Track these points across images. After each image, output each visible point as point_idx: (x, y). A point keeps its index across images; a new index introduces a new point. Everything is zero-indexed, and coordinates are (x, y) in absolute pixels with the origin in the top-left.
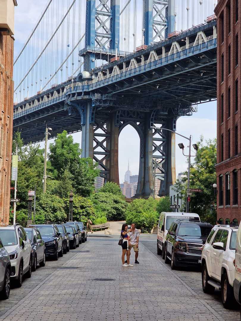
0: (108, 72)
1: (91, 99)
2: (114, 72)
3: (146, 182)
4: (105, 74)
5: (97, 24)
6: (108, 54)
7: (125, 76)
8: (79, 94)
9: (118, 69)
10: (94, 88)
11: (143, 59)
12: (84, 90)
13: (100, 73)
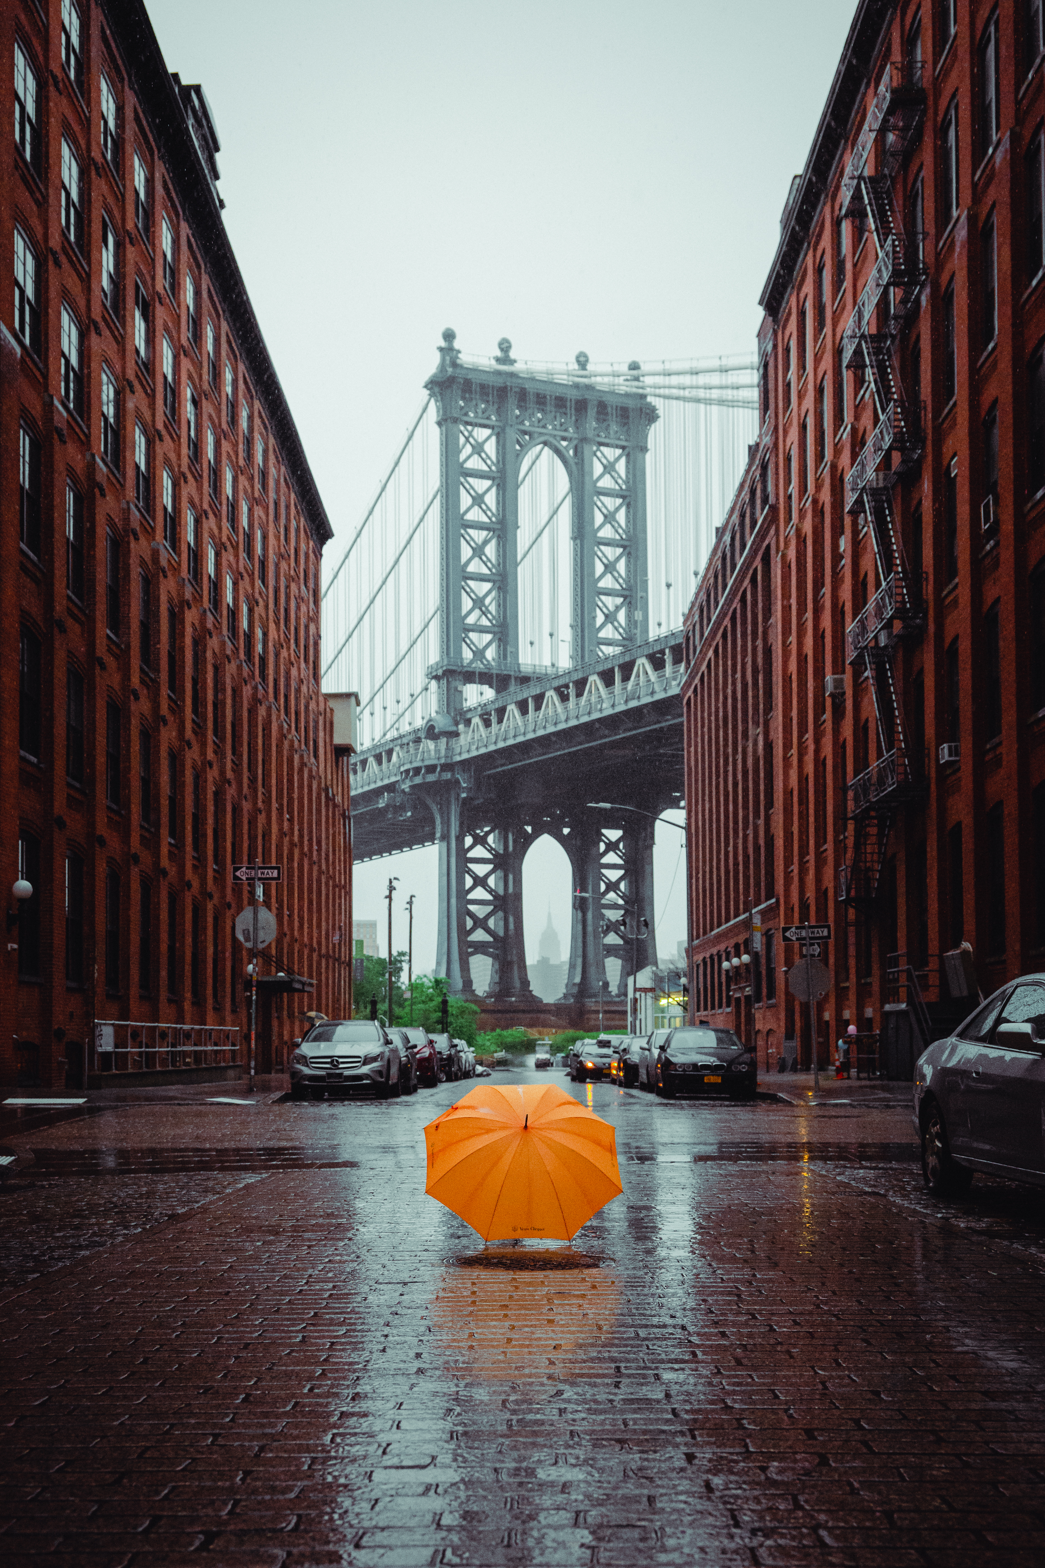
0: (494, 719)
1: (457, 782)
2: (508, 719)
4: (487, 723)
5: (467, 603)
6: (494, 672)
7: (534, 731)
8: (431, 769)
9: (517, 713)
10: (465, 756)
11: (572, 691)
12: (443, 761)
13: (476, 720)
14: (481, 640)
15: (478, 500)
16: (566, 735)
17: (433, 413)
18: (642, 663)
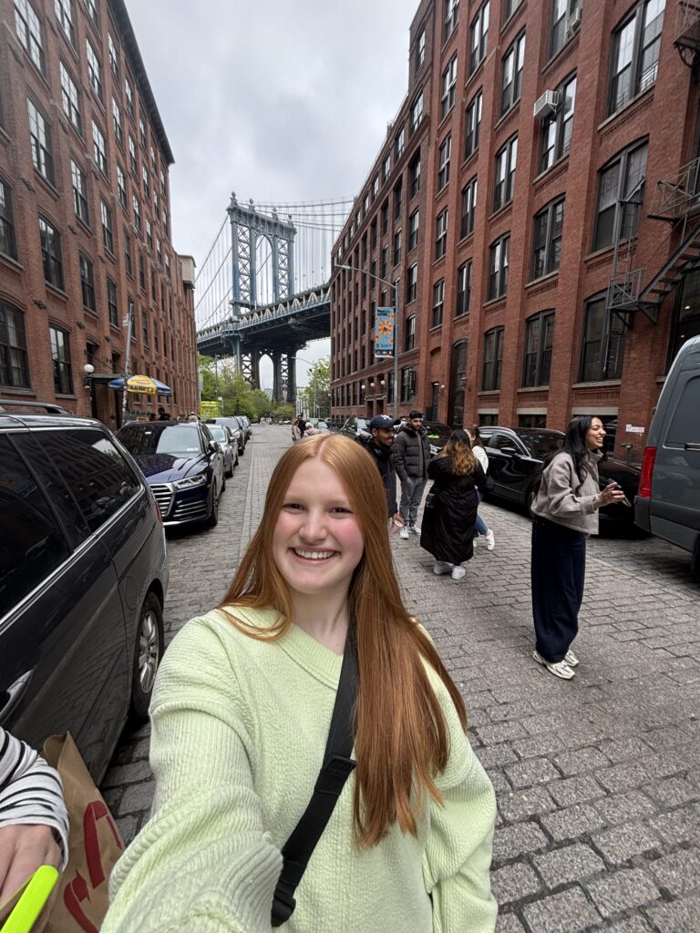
0: (250, 318)
2: (254, 317)
3: (278, 392)
5: (241, 282)
6: (250, 304)
8: (231, 332)
9: (257, 316)
10: (241, 328)
11: (274, 309)
13: (245, 318)
14: (246, 294)
15: (244, 250)
16: (272, 322)
17: (229, 220)
18: (296, 300)
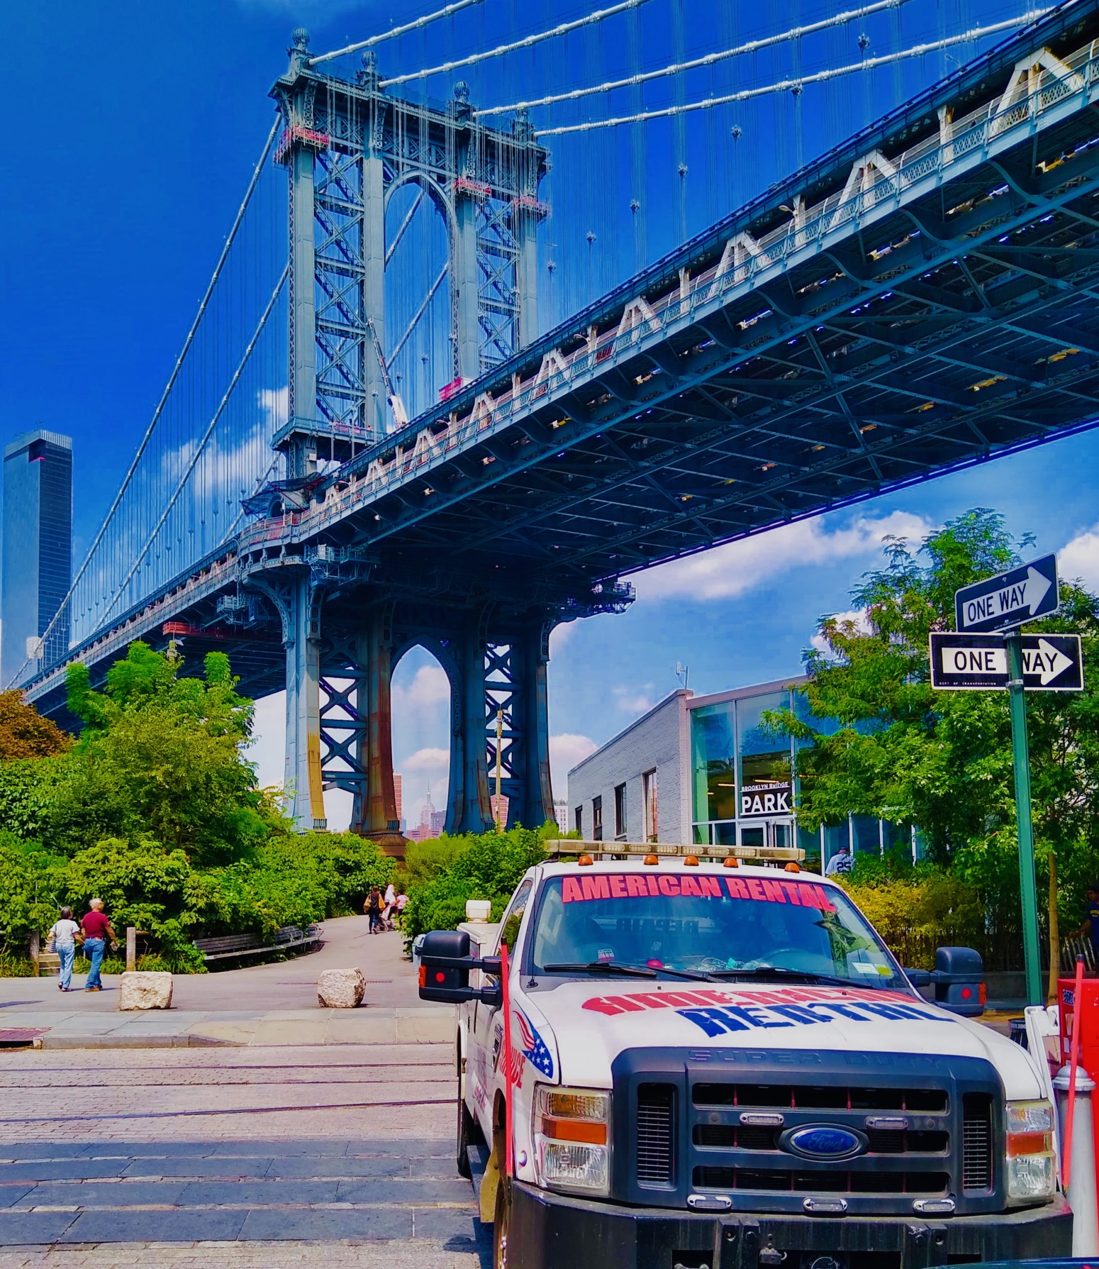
1: (307, 565)
3: (469, 803)
4: (343, 488)
7: (404, 476)
12: (288, 541)
